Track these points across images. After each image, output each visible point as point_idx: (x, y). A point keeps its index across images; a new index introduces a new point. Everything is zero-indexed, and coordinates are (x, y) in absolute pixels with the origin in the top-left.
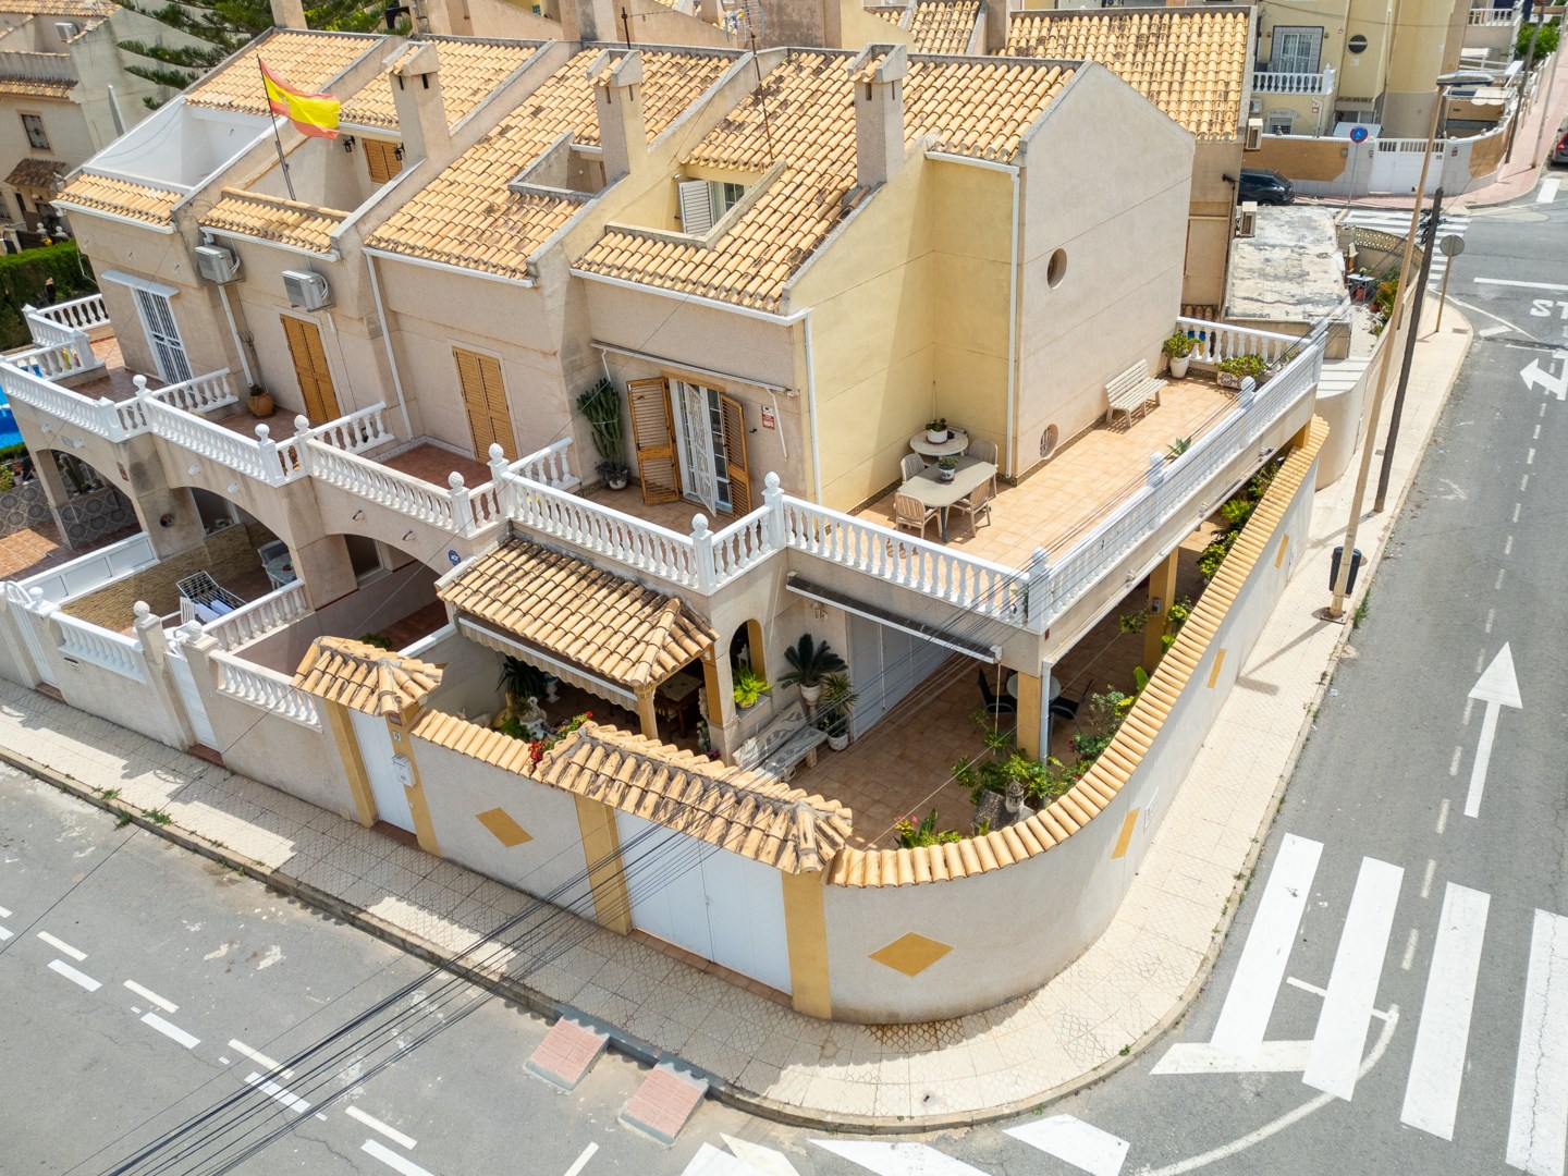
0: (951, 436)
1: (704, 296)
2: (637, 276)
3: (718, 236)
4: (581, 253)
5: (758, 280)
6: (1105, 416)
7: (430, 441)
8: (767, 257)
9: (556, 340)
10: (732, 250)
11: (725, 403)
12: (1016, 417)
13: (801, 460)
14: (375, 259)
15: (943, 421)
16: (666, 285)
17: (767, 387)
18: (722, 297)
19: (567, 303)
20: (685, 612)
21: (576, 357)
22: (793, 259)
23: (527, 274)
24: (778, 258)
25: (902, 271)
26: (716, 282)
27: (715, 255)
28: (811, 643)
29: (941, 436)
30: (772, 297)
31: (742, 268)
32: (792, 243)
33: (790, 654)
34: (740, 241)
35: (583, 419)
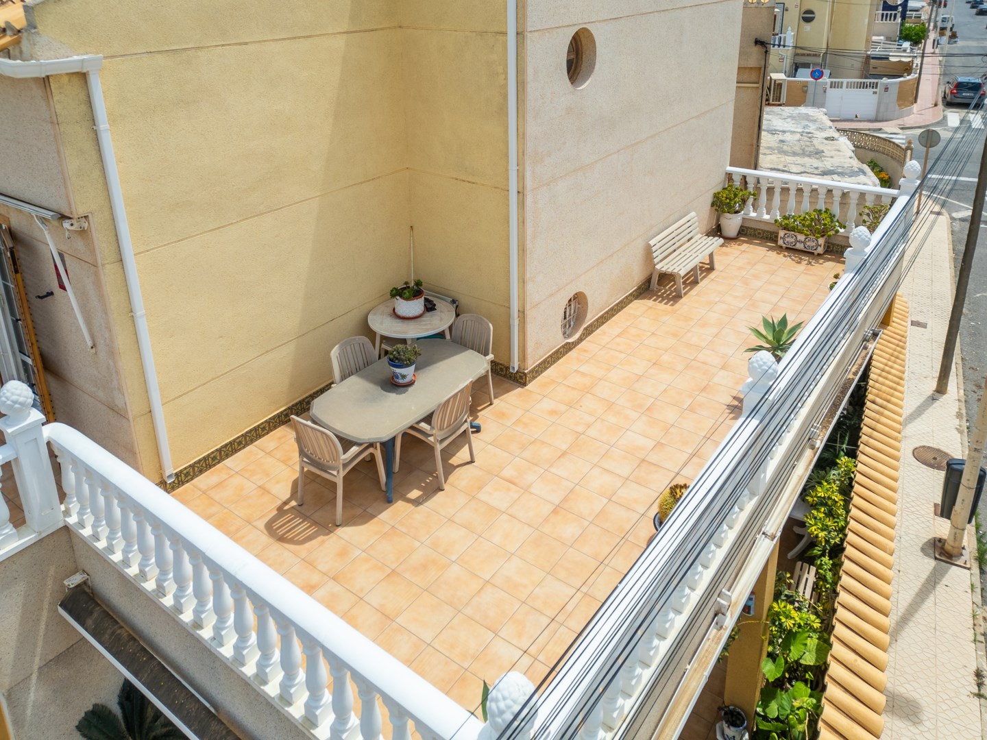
0: (430, 307)
6: (648, 280)
12: (523, 281)
15: (418, 283)
29: (414, 307)
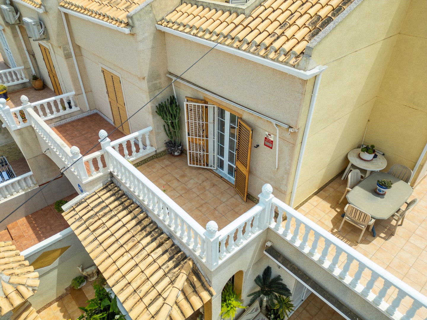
0: (375, 156)
1: (239, 48)
2: (195, 31)
3: (254, 6)
4: (164, 15)
5: (283, 39)
7: (98, 112)
8: (291, 22)
9: (145, 70)
10: (263, 16)
11: (240, 125)
13: (288, 173)
14: (66, 15)
15: (373, 146)
16: (213, 39)
17: (274, 122)
18: (252, 50)
19: (153, 48)
20: (195, 272)
21: (157, 82)
22: (314, 23)
23: (127, 24)
24: (300, 22)
25: (380, 45)
26: (249, 38)
27: (250, 19)
28: (271, 272)
30: (294, 53)
31: (270, 29)
32: (312, 11)
33: (258, 280)
34: (270, 10)
35: (159, 118)
